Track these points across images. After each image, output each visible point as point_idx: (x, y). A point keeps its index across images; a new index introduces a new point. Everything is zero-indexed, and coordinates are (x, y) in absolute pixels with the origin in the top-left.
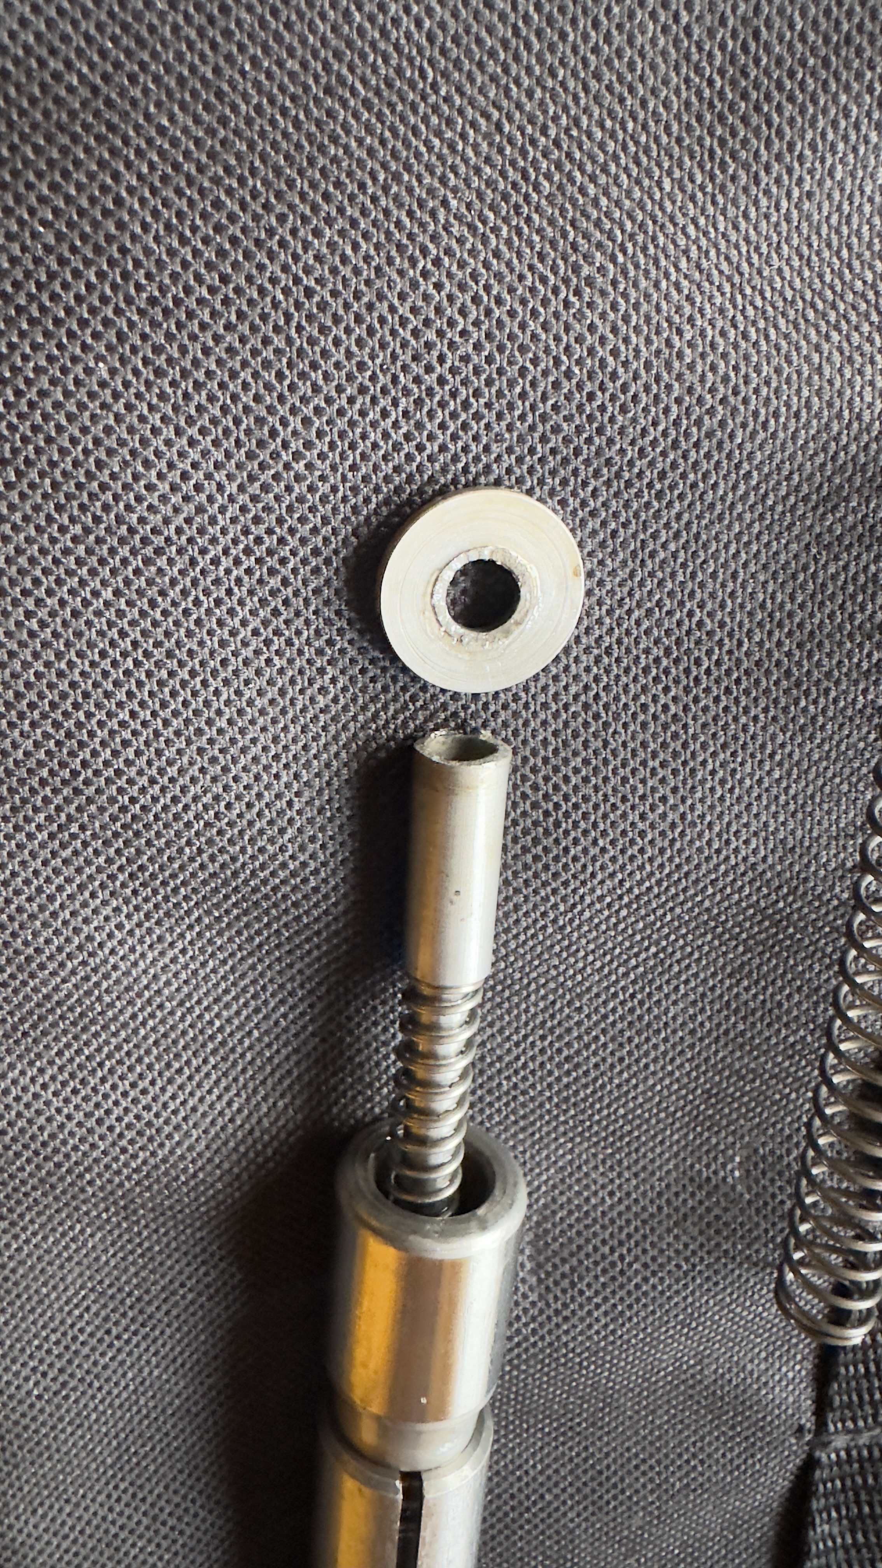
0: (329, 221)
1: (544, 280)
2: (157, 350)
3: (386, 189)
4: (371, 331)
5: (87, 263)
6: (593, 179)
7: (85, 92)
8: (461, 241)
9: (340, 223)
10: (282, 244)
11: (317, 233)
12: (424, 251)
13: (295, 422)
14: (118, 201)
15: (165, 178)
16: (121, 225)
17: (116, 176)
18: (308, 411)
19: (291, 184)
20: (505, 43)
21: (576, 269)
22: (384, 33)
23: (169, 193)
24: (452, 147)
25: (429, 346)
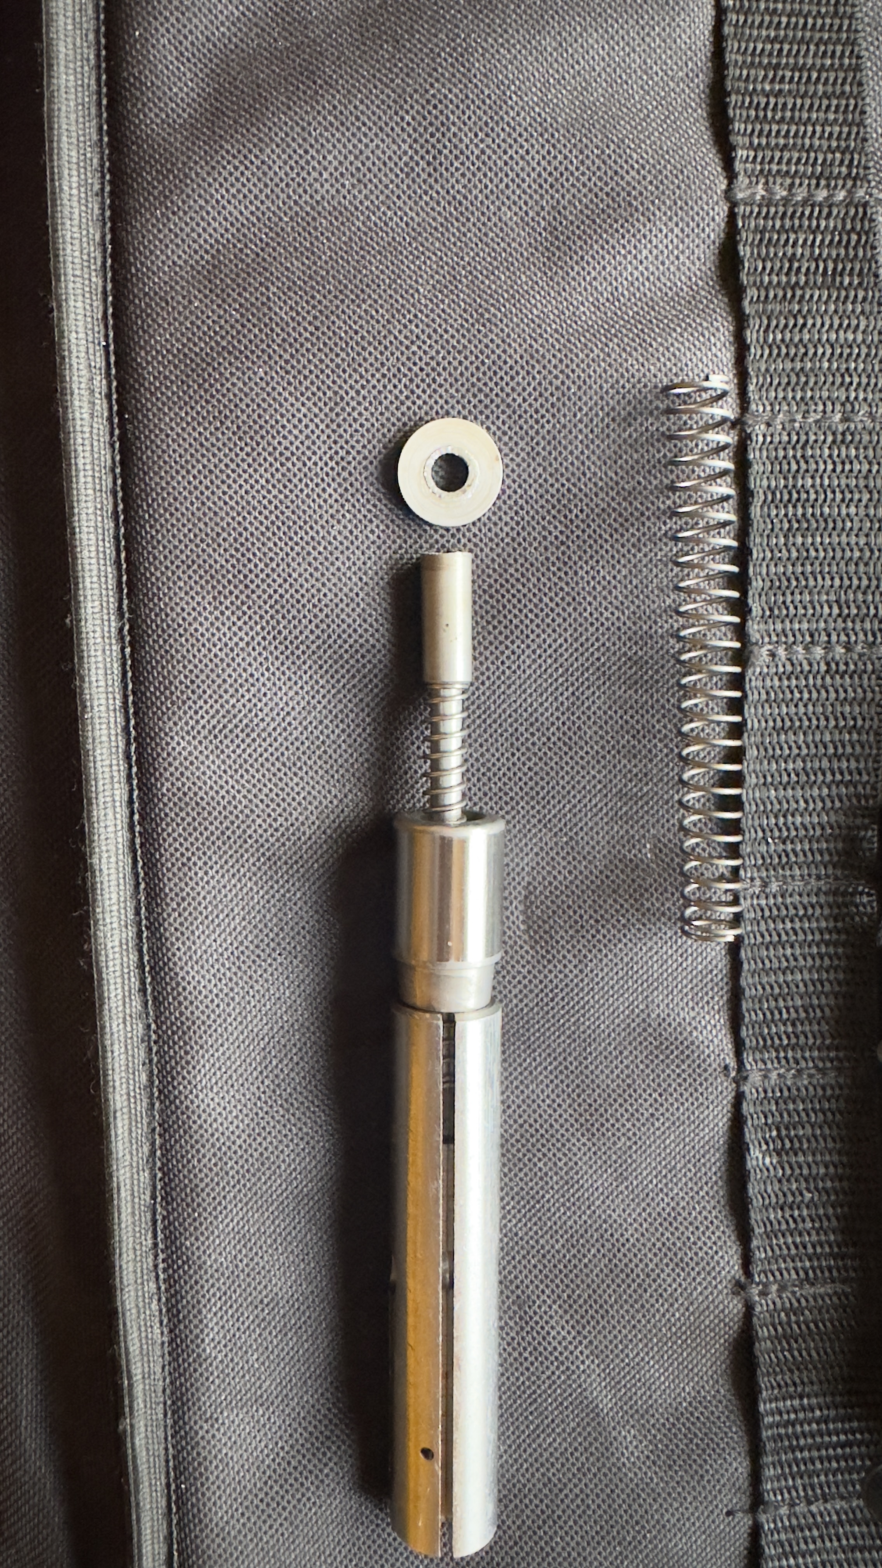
0: (364, 301)
1: (467, 321)
2: (287, 362)
3: (390, 286)
4: (386, 348)
5: (254, 326)
6: (487, 277)
7: (253, 256)
8: (426, 306)
9: (369, 302)
10: (343, 312)
11: (359, 306)
12: (409, 312)
13: (352, 393)
14: (268, 298)
15: (289, 288)
16: (270, 309)
17: (267, 289)
18: (358, 387)
19: (346, 287)
20: (442, 225)
21: (482, 315)
22: (386, 224)
23: (291, 294)
24: (420, 268)
25: (414, 353)
